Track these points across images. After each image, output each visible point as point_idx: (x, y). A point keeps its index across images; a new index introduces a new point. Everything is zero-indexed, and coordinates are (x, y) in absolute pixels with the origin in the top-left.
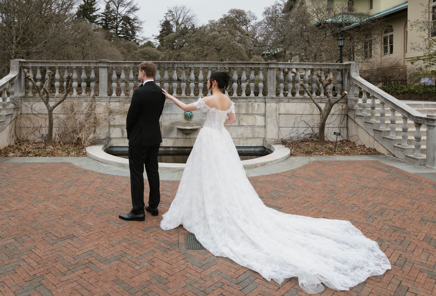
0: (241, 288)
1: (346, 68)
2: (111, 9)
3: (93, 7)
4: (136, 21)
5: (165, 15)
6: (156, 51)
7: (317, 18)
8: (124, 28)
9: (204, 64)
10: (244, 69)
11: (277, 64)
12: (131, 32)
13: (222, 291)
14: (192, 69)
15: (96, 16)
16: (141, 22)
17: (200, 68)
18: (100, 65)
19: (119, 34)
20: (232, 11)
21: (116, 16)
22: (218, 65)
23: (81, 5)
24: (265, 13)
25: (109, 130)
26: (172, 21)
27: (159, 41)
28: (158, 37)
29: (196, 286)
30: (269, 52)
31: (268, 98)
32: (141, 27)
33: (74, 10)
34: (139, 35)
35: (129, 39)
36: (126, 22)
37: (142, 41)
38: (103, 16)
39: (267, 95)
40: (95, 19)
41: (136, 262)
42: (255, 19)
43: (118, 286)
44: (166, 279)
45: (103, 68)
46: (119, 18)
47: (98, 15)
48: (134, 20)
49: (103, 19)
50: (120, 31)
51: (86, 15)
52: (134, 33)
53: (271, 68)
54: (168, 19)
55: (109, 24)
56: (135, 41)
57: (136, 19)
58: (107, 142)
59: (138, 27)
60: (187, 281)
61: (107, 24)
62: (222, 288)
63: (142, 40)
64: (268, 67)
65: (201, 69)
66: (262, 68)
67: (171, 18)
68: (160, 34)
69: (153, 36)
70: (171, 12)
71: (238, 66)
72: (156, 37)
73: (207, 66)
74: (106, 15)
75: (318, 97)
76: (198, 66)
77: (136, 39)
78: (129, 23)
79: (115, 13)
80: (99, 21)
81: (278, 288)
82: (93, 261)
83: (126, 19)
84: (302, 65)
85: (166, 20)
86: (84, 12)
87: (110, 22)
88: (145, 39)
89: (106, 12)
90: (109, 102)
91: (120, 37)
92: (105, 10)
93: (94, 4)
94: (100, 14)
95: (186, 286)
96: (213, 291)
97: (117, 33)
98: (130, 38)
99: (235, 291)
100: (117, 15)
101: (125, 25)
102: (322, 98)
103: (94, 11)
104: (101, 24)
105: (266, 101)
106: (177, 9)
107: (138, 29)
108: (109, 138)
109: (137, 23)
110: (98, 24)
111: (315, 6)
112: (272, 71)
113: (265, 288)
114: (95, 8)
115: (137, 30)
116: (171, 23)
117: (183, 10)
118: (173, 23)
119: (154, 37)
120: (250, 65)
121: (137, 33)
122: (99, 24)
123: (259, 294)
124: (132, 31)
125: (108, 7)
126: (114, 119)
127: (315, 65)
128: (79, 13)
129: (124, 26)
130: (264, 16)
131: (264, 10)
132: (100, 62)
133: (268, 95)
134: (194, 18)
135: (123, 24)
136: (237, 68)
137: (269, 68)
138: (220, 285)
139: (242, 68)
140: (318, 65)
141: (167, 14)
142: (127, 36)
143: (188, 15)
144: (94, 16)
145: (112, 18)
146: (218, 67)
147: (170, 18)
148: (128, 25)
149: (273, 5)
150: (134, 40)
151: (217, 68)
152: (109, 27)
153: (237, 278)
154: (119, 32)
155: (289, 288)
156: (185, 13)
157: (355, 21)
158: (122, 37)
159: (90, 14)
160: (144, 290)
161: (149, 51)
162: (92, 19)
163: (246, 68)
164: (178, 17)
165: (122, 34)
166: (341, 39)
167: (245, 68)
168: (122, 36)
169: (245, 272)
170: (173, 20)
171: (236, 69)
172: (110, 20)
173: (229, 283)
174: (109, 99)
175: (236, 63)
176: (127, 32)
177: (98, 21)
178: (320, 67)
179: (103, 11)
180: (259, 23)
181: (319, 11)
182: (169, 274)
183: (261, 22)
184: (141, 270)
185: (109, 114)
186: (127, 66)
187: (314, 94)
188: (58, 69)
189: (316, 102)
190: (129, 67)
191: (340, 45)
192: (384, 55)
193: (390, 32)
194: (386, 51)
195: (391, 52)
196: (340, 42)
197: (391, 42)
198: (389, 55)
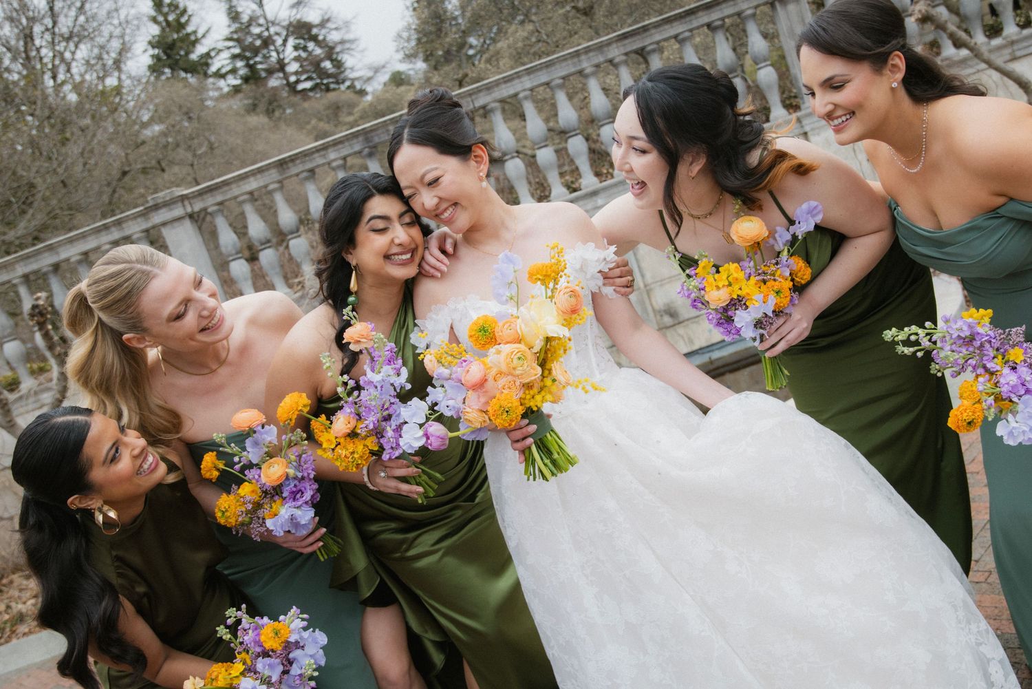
2: (245, 18)
3: (189, 29)
4: (330, 25)
8: (306, 59)
12: (327, 65)
14: (492, 110)
15: (208, 55)
16: (347, 24)
17: (521, 95)
19: (298, 82)
21: (266, 34)
22: (583, 57)
23: (154, 37)
32: (347, 37)
34: (356, 64)
35: (332, 86)
36: (304, 39)
37: (369, 79)
38: (229, 48)
39: (803, 107)
40: (207, 65)
46: (277, 34)
47: (213, 49)
48: (323, 24)
49: (234, 57)
50: (296, 73)
51: (177, 61)
52: (338, 64)
55: (256, 63)
56: (352, 87)
57: (328, 20)
59: (342, 42)
61: (251, 67)
63: (370, 74)
65: (526, 98)
66: (750, 12)
71: (657, 37)
73: (543, 77)
74: (238, 40)
76: (512, 92)
77: (353, 80)
78: (314, 38)
79: (260, 25)
80: (222, 67)
83: (302, 30)
86: (169, 56)
87: (256, 56)
88: (377, 70)
89: (236, 32)
91: (304, 90)
92: (229, 26)
93: (188, 21)
94: (221, 45)
97: (288, 84)
98: (333, 83)
100: (267, 29)
101: (305, 49)
103: (196, 41)
104: (234, 71)
105: (807, 129)
107: (347, 45)
109: (336, 29)
110: (223, 76)
114: (195, 32)
115: (342, 52)
120: (700, 14)
121: (349, 60)
122: (227, 73)
124: (332, 61)
125: (234, 15)
128: (155, 69)
129: (304, 55)
135: (296, 48)
136: (658, 43)
139: (676, 37)
142: (322, 79)
144: (202, 57)
145: (258, 43)
146: (585, 64)
148: (311, 45)
150: (348, 83)
151: (581, 72)
152: (263, 74)
154: (293, 79)
158: (312, 89)
159: (187, 54)
162: (200, 67)
163: (691, 30)
165: (306, 80)
167: (687, 34)
168: (308, 85)
172: (256, 51)
175: (645, 29)
176: (318, 68)
177: (219, 70)
179: (226, 32)
186: (253, 184)
187: (980, 38)
188: (22, 283)
189: (999, 62)
190: (266, 186)
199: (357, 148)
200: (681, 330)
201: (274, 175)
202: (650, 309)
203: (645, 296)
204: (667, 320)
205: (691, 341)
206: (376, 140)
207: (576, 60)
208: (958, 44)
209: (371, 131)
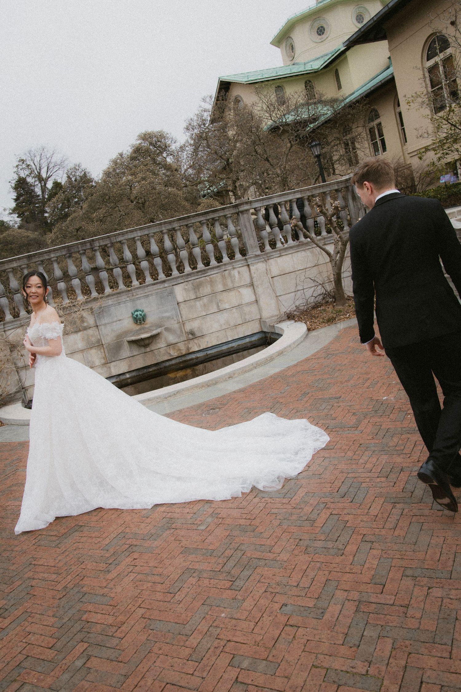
0: (350, 500)
1: (347, 185)
5: (15, 169)
6: (26, 234)
7: (271, 119)
9: (140, 230)
10: (204, 223)
11: (250, 203)
13: (330, 511)
14: (124, 243)
17: (136, 238)
20: (145, 137)
22: (163, 226)
24: (187, 129)
25: (19, 376)
26: (30, 178)
27: (18, 217)
28: (14, 211)
29: (294, 517)
30: (209, 191)
31: (250, 258)
39: (247, 255)
41: (195, 523)
42: (175, 143)
43: (194, 556)
44: (250, 525)
53: (242, 212)
54: (22, 175)
58: (23, 396)
60: (278, 517)
62: (327, 508)
64: (237, 211)
65: (138, 240)
66: (229, 215)
67: (27, 172)
68: (16, 203)
69: (5, 210)
70: (23, 161)
71: (193, 221)
72: (11, 211)
73: (146, 232)
75: (319, 238)
76: (133, 236)
81: (394, 483)
82: (135, 543)
84: (286, 196)
85: (20, 177)
90: (4, 331)
95: (281, 522)
96: (318, 515)
99: (345, 504)
102: (325, 238)
105: (249, 263)
106: (32, 155)
108: (23, 388)
111: (264, 101)
112: (245, 215)
113: (378, 488)
116: (30, 180)
117: (43, 154)
118: (34, 180)
119: (7, 212)
120: (210, 214)
123: (376, 497)
126: (22, 356)
127: (304, 191)
130: (187, 134)
131: (185, 125)
133: (250, 254)
134: (66, 162)
136: (193, 223)
137: (239, 212)
138: (322, 506)
139: (200, 222)
140: (308, 190)
141: (17, 166)
143: (53, 160)
146: (163, 229)
147: (25, 172)
149: (197, 112)
151: (161, 232)
153: (338, 491)
155: (406, 478)
156: (48, 159)
157: (326, 112)
160: (231, 547)
161: (14, 236)
164: (38, 168)
166: (316, 145)
167: (204, 221)
169: (343, 482)
170: (30, 174)
171: (191, 226)
173: (332, 500)
174: (3, 327)
175: (189, 217)
178: (312, 192)
180: (181, 147)
181: (270, 108)
182: (249, 519)
183: (184, 145)
184: (209, 528)
185: (11, 351)
186: (15, 265)
187: (313, 235)
189: (321, 245)
190: (20, 266)
191: (316, 153)
192: (376, 155)
193: (376, 119)
194: (376, 150)
195: (384, 149)
196: (315, 149)
197: (381, 135)
198: (382, 155)
199: (64, 253)
200: (196, 341)
201: (25, 261)
202: (184, 331)
203: (182, 326)
204: (190, 336)
205: (200, 346)
206: (73, 250)
207: (160, 226)
208: (306, 237)
209: (71, 247)
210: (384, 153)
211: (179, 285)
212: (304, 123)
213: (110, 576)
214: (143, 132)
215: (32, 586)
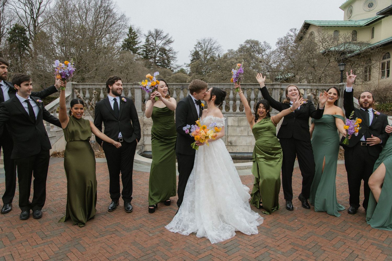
0: (226, 251)
1: (340, 88)
2: (150, 42)
3: (136, 40)
4: (171, 52)
5: (195, 46)
6: (186, 77)
7: (322, 47)
8: (161, 58)
9: (219, 85)
11: (281, 85)
12: (166, 61)
13: (211, 252)
15: (138, 48)
16: (175, 53)
18: (135, 86)
19: (157, 62)
20: (247, 42)
21: (154, 48)
23: (126, 39)
24: (278, 43)
25: (143, 139)
26: (201, 52)
27: (190, 69)
28: (189, 65)
29: (193, 248)
30: (281, 77)
31: (272, 113)
32: (175, 56)
33: (120, 43)
34: (173, 64)
35: (166, 67)
36: (163, 53)
37: (175, 68)
38: (143, 48)
40: (137, 50)
41: (150, 231)
42: (270, 49)
43: (134, 246)
44: (171, 243)
45: (138, 89)
46: (157, 49)
47: (140, 47)
49: (144, 51)
50: (158, 60)
51: (130, 47)
52: (169, 62)
53: (275, 89)
54: (197, 50)
55: (148, 54)
56: (170, 68)
57: (171, 50)
58: (142, 148)
59: (172, 57)
60: (186, 245)
61: (147, 55)
62: (212, 250)
63: (176, 67)
64: (272, 87)
67: (200, 49)
68: (191, 62)
69: (185, 64)
70: (199, 43)
71: (247, 87)
72: (187, 65)
74: (146, 47)
77: (171, 67)
78: (165, 54)
79: (154, 46)
80: (140, 52)
81: (255, 252)
82: (119, 230)
83: (163, 50)
84: (302, 86)
85: (196, 50)
86: (128, 45)
87: (149, 52)
88: (178, 67)
89: (147, 45)
90: (143, 116)
91: (158, 65)
92: (145, 43)
93: (136, 38)
94: (142, 47)
95: (185, 248)
96: (205, 252)
97: (155, 62)
98: (166, 66)
99: (222, 252)
100: (155, 47)
101: (162, 55)
103: (136, 44)
104: (142, 54)
106: (205, 41)
107: (173, 58)
108: (143, 144)
109: (172, 53)
110: (139, 55)
111: (321, 36)
112: (276, 91)
113: (245, 251)
114: (137, 41)
115: (171, 59)
116: (200, 53)
117: (210, 42)
118: (202, 53)
119: (186, 65)
121: (172, 62)
122: (141, 54)
123: (239, 255)
124: (168, 60)
125: (148, 41)
126: (147, 129)
127: (313, 86)
128: (124, 46)
129: (161, 56)
130: (277, 46)
131: (277, 41)
132: (135, 84)
133: (273, 111)
134: (219, 48)
135: (160, 54)
137: (273, 88)
138: (211, 248)
139: (251, 88)
140: (316, 86)
141: (196, 45)
142: (163, 64)
143: (214, 46)
144: (136, 48)
145: (151, 49)
146: (231, 87)
147: (199, 49)
148: (164, 55)
149: (285, 36)
150: (170, 67)
152: (149, 57)
153: (225, 244)
154: (157, 61)
155: (263, 252)
156: (211, 45)
157: (356, 49)
158: (160, 65)
159: (133, 46)
160: (153, 250)
161: (180, 76)
162: (135, 51)
163: (255, 88)
164: (206, 48)
165: (159, 63)
166: (342, 65)
167: (253, 89)
168: (159, 64)
169: (231, 241)
170: (201, 50)
171: (246, 89)
172: (150, 51)
173: (218, 247)
174: (143, 114)
175: (246, 85)
176: (163, 61)
177: (139, 52)
178: (318, 87)
179: (144, 44)
180: (273, 52)
181: (324, 40)
182: (173, 240)
183: (275, 51)
184: (153, 237)
185: (143, 126)
188: (102, 89)
191: (341, 69)
192: (382, 78)
193: (388, 58)
194: (383, 75)
195: (388, 76)
196: (341, 67)
197: (388, 67)
198: (386, 79)
200: (231, 147)
202: (227, 141)
203: (227, 138)
204: (229, 144)
205: (233, 150)
210: (387, 78)
211: (231, 117)
212: (343, 53)
213: (96, 240)
214: (249, 39)
215: (65, 231)
